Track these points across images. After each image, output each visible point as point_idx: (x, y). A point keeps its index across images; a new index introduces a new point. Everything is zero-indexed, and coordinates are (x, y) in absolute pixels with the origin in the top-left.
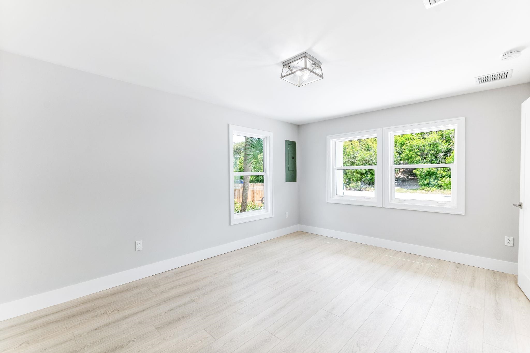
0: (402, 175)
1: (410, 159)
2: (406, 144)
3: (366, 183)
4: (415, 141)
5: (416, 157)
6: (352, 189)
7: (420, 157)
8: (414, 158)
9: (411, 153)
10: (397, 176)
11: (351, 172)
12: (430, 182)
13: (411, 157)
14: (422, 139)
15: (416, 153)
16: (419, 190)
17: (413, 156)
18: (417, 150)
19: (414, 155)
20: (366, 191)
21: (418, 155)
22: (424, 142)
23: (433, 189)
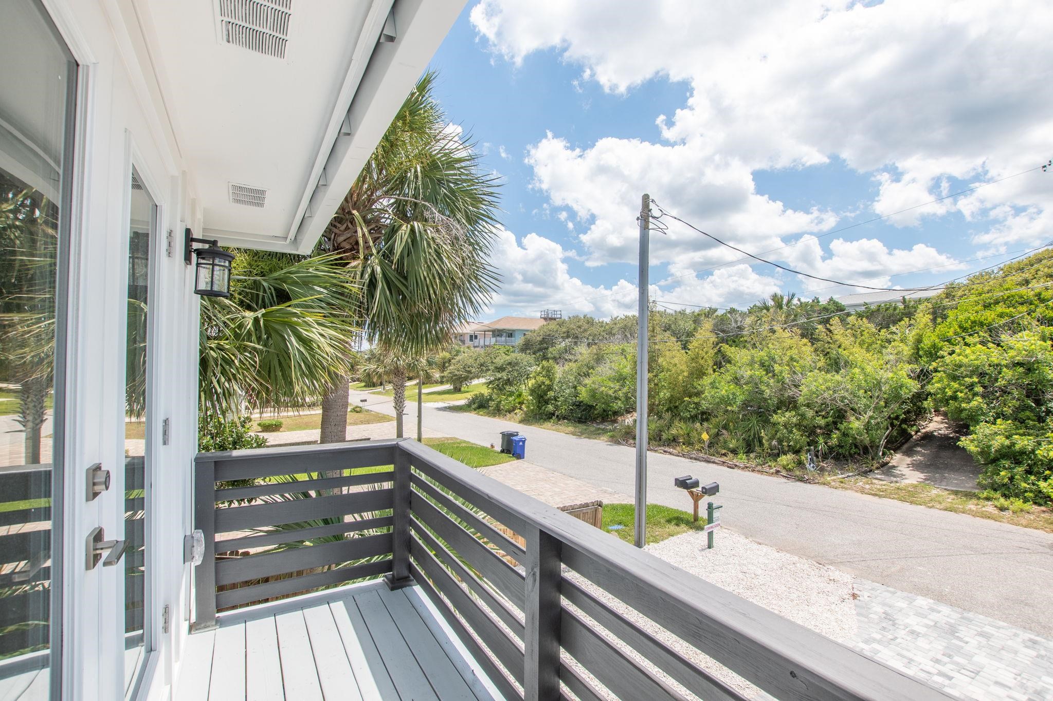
0: (942, 426)
1: (951, 401)
2: (943, 357)
3: (825, 457)
4: (968, 351)
5: (969, 401)
6: (784, 473)
7: (981, 400)
8: (961, 402)
9: (955, 385)
10: (928, 429)
11: (785, 426)
12: (1011, 479)
13: (954, 398)
14: (990, 345)
15: (971, 387)
16: (974, 501)
17: (960, 395)
18: (971, 380)
19: (961, 392)
20: (818, 483)
21: (975, 394)
22: (995, 355)
23: (1018, 503)
